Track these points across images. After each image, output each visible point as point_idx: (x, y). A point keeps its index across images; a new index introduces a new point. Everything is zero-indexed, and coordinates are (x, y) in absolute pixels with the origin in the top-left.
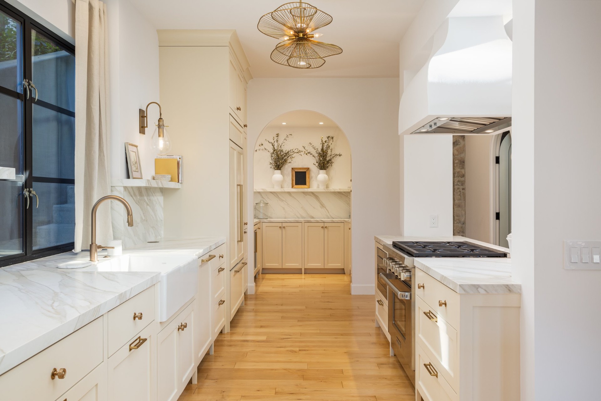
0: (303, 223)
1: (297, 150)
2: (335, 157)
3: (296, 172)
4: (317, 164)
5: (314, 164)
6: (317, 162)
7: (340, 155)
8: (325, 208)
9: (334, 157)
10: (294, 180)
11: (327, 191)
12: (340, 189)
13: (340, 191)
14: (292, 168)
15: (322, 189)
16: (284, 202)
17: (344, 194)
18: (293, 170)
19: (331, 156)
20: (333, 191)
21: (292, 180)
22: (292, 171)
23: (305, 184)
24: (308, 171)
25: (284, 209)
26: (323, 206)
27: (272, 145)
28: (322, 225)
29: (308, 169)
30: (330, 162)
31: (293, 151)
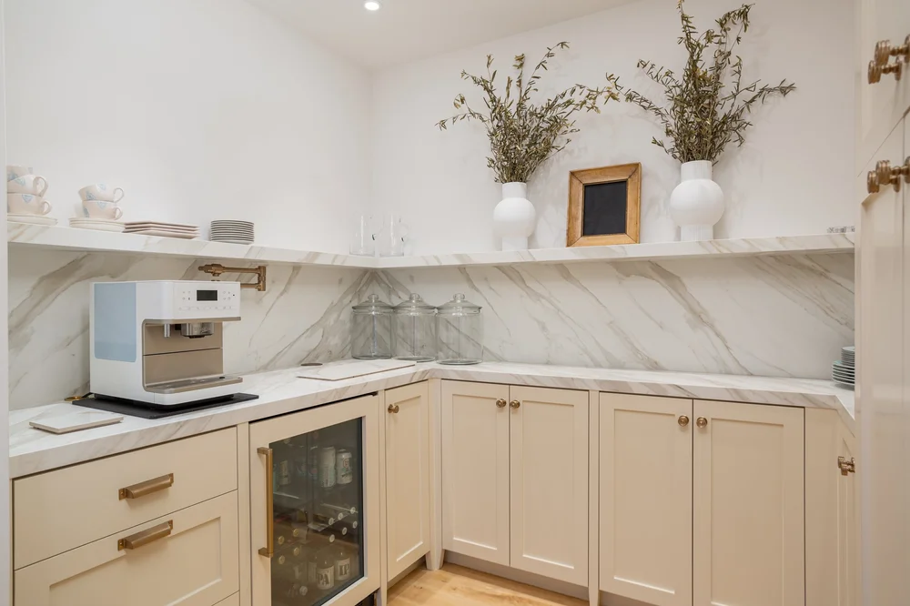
0: (594, 395)
1: (578, 90)
2: (759, 100)
3: (586, 187)
4: (670, 142)
5: (655, 142)
6: (668, 132)
7: (784, 90)
8: (712, 326)
9: (753, 100)
10: (577, 219)
11: (715, 252)
12: (781, 240)
13: (781, 248)
14: (572, 174)
15: (691, 243)
16: (543, 301)
17: (808, 263)
18: (576, 182)
19: (735, 96)
20: (745, 249)
21: (571, 218)
22: (571, 183)
23: (621, 229)
24: (635, 178)
25: (544, 328)
26: (699, 317)
27: (486, 88)
28: (683, 408)
29: (635, 168)
30: (734, 125)
31: (565, 99)
